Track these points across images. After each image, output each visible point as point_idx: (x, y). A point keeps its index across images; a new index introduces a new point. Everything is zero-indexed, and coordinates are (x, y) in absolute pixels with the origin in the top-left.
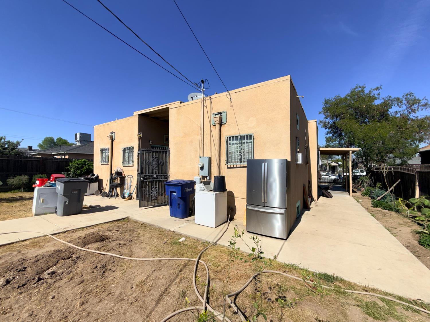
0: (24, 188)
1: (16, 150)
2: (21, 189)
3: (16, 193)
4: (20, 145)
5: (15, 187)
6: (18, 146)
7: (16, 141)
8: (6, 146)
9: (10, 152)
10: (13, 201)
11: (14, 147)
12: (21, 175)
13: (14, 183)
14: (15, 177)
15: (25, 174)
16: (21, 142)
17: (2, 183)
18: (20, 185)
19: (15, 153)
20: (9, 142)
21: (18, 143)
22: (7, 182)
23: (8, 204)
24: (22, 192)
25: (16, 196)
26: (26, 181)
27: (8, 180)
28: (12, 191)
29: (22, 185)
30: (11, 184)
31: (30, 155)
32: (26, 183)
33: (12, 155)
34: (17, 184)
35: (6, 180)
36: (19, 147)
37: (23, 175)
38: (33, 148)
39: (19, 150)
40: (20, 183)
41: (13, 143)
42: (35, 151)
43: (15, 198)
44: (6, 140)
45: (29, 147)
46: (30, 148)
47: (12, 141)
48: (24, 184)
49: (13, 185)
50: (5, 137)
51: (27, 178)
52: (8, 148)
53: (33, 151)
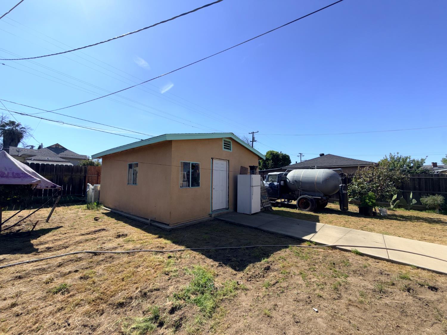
0: (439, 210)
1: (421, 167)
2: (436, 210)
3: (432, 214)
4: (425, 162)
5: (430, 206)
6: (422, 164)
7: (421, 159)
8: (412, 165)
9: (416, 170)
10: (432, 222)
11: (419, 165)
12: (434, 195)
13: (428, 203)
14: (429, 196)
15: (439, 194)
16: (425, 159)
17: (416, 202)
18: (435, 206)
19: (421, 171)
20: (414, 160)
21: (423, 161)
22: (421, 201)
23: (427, 224)
24: (437, 213)
25: (433, 218)
26: (441, 202)
27: (421, 198)
28: (427, 211)
29: (436, 206)
30: (425, 203)
31: (437, 172)
32: (442, 204)
33: (418, 173)
34: (431, 204)
35: (420, 199)
36: (424, 164)
37: (437, 195)
38: (438, 164)
39: (424, 167)
40: (435, 203)
41: (418, 161)
42: (441, 167)
43: (432, 219)
44: (411, 160)
45: (433, 163)
46: (435, 165)
47: (417, 159)
48: (439, 205)
49: (426, 205)
50: (410, 156)
51: (442, 198)
52: (414, 167)
53: (438, 167)
